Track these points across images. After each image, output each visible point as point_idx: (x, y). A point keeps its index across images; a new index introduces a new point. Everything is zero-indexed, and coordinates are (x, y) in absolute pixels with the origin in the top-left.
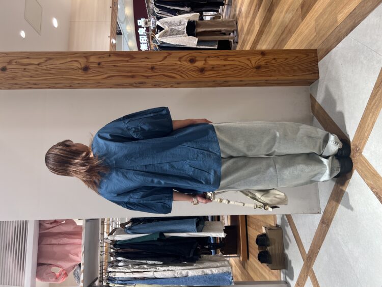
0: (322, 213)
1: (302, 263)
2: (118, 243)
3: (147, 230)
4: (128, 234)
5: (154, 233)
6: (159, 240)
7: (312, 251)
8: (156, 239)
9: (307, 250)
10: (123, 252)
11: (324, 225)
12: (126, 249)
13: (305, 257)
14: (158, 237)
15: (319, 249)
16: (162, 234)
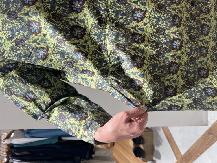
0: (210, 126)
1: (176, 160)
2: (15, 146)
3: (45, 134)
4: (26, 137)
5: (53, 137)
6: (57, 143)
7: (190, 153)
8: (55, 143)
9: (183, 151)
10: (20, 155)
11: (211, 136)
12: (23, 153)
13: (179, 157)
14: (56, 141)
15: (201, 154)
16: (60, 138)
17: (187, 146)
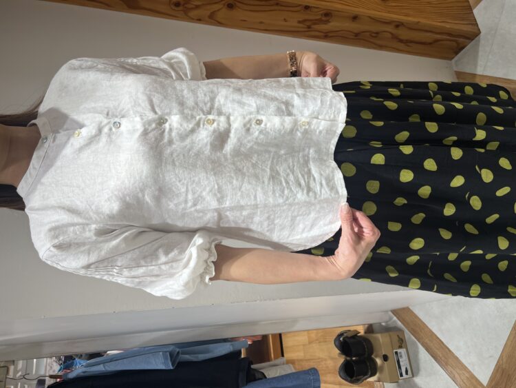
9: (484, 375)
17: (491, 357)
